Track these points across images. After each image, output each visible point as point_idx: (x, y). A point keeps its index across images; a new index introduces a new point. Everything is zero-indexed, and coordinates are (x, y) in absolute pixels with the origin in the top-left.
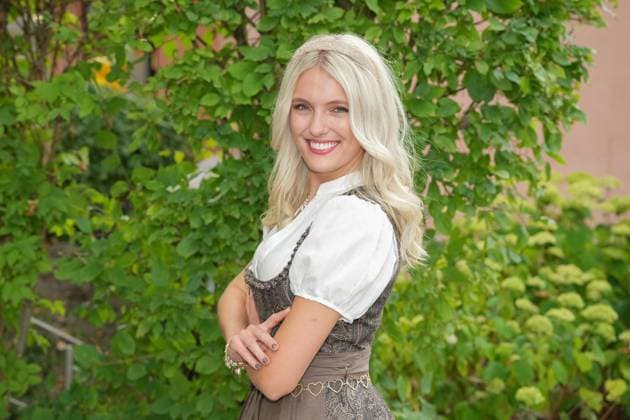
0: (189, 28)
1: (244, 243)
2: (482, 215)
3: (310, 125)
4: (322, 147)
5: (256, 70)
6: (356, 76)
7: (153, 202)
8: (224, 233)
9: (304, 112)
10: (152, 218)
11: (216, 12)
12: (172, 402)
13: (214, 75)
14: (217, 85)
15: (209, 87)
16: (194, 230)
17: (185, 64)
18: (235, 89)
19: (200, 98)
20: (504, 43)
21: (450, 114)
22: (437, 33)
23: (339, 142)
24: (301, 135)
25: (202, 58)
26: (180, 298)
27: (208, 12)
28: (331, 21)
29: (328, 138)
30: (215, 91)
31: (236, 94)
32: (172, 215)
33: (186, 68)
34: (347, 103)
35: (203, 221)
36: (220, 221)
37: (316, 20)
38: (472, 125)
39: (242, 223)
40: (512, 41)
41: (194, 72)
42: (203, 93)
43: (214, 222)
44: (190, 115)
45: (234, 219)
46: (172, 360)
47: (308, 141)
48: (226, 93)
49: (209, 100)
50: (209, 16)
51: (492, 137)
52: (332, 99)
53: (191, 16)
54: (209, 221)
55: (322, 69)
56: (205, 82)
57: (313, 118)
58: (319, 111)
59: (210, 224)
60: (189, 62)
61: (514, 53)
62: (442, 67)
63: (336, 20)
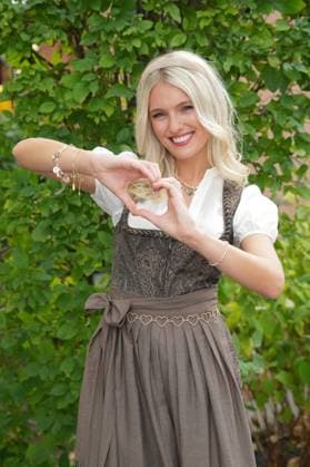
0: (24, 47)
1: (87, 227)
2: (287, 189)
3: (169, 127)
4: (182, 139)
5: (83, 79)
6: (192, 80)
7: (8, 197)
8: (70, 220)
9: (161, 118)
10: (9, 211)
11: (46, 32)
12: (41, 366)
13: (48, 86)
14: (52, 94)
15: (45, 97)
16: (45, 218)
17: (23, 78)
18: (68, 96)
19: (39, 106)
20: (292, 39)
21: (250, 104)
22: (234, 35)
23: (193, 132)
24: (165, 136)
25: (37, 72)
26: (38, 276)
27: (38, 32)
28: (142, 32)
29: (184, 132)
30: (52, 99)
31: (68, 101)
32: (25, 207)
33: (26, 82)
34: (191, 102)
35: (51, 210)
36: (66, 209)
37: (129, 32)
38: (270, 113)
39: (85, 209)
40: (298, 37)
41: (31, 84)
42: (41, 102)
43: (61, 210)
44: (32, 122)
45: (76, 207)
46: (37, 329)
47: (171, 139)
48: (60, 100)
49: (46, 108)
50: (40, 36)
51: (288, 121)
52: (178, 102)
53: (25, 37)
54: (56, 209)
55: (165, 82)
56: (42, 93)
57: (170, 121)
58: (172, 113)
59: (57, 213)
60: (28, 77)
61: (302, 47)
62: (240, 64)
63: (147, 31)
